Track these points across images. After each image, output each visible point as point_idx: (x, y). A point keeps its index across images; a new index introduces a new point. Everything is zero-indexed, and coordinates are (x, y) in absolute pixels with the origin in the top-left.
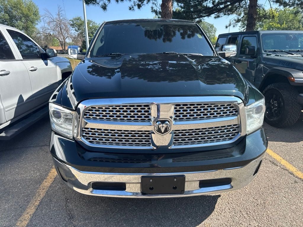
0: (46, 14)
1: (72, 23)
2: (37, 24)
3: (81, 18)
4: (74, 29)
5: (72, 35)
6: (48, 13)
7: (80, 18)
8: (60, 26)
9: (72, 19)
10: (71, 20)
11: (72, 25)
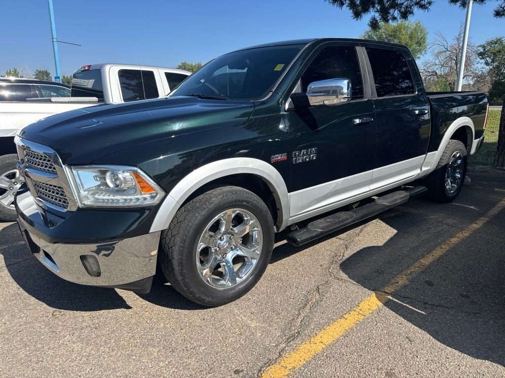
0: (435, 41)
1: (482, 50)
2: (419, 58)
3: (503, 39)
4: (483, 61)
5: (477, 71)
6: (440, 39)
7: (500, 39)
8: (456, 57)
9: (483, 43)
10: (480, 46)
11: (482, 55)
